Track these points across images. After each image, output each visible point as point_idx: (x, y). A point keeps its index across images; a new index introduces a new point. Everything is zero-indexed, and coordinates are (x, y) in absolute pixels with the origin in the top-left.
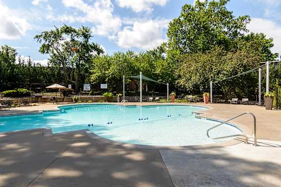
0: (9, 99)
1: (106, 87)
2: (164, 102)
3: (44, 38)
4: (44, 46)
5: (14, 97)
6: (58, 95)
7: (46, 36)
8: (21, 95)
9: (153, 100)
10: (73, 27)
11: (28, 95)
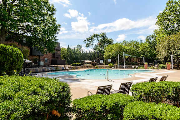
0: (73, 67)
1: (110, 61)
2: (141, 69)
3: (87, 41)
4: (87, 44)
5: (75, 66)
6: (90, 65)
7: (88, 39)
8: (78, 65)
9: (135, 67)
10: (98, 34)
11: (80, 65)
